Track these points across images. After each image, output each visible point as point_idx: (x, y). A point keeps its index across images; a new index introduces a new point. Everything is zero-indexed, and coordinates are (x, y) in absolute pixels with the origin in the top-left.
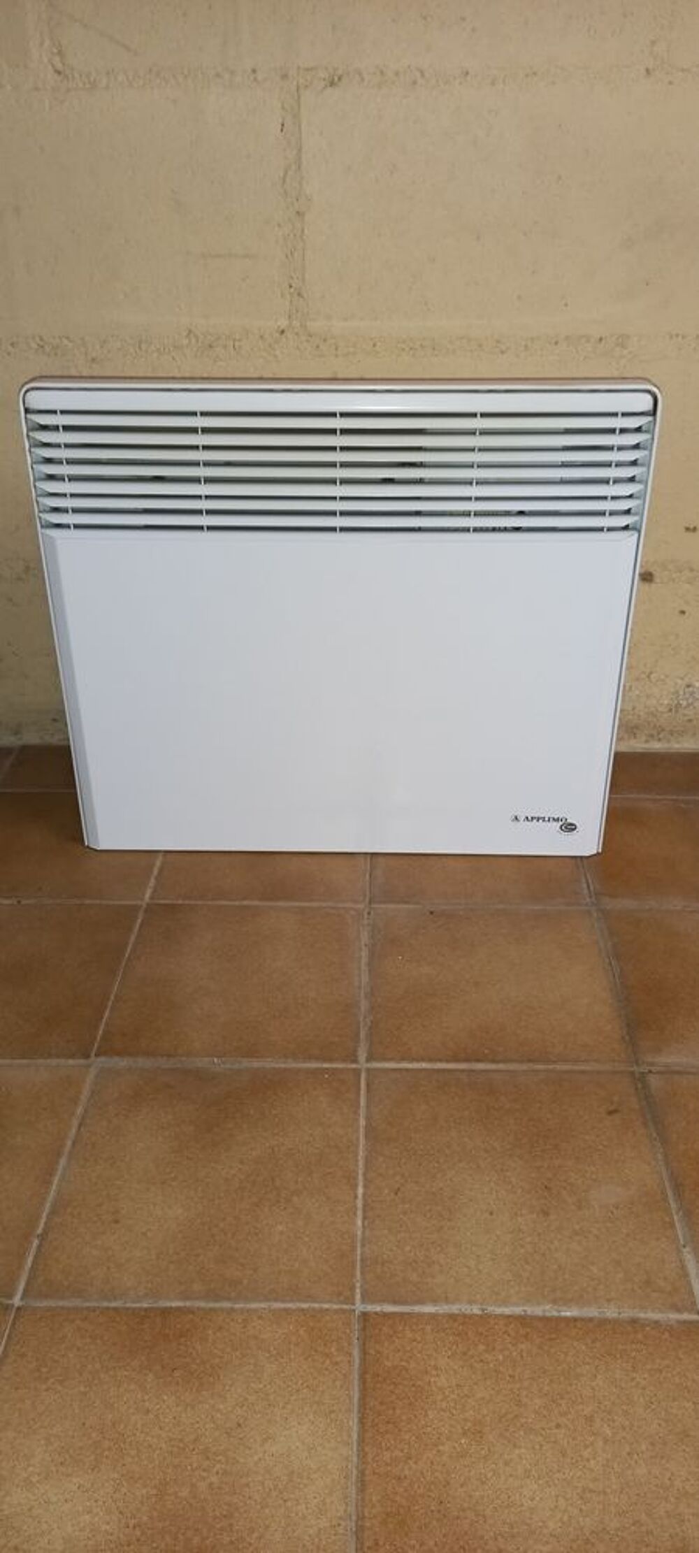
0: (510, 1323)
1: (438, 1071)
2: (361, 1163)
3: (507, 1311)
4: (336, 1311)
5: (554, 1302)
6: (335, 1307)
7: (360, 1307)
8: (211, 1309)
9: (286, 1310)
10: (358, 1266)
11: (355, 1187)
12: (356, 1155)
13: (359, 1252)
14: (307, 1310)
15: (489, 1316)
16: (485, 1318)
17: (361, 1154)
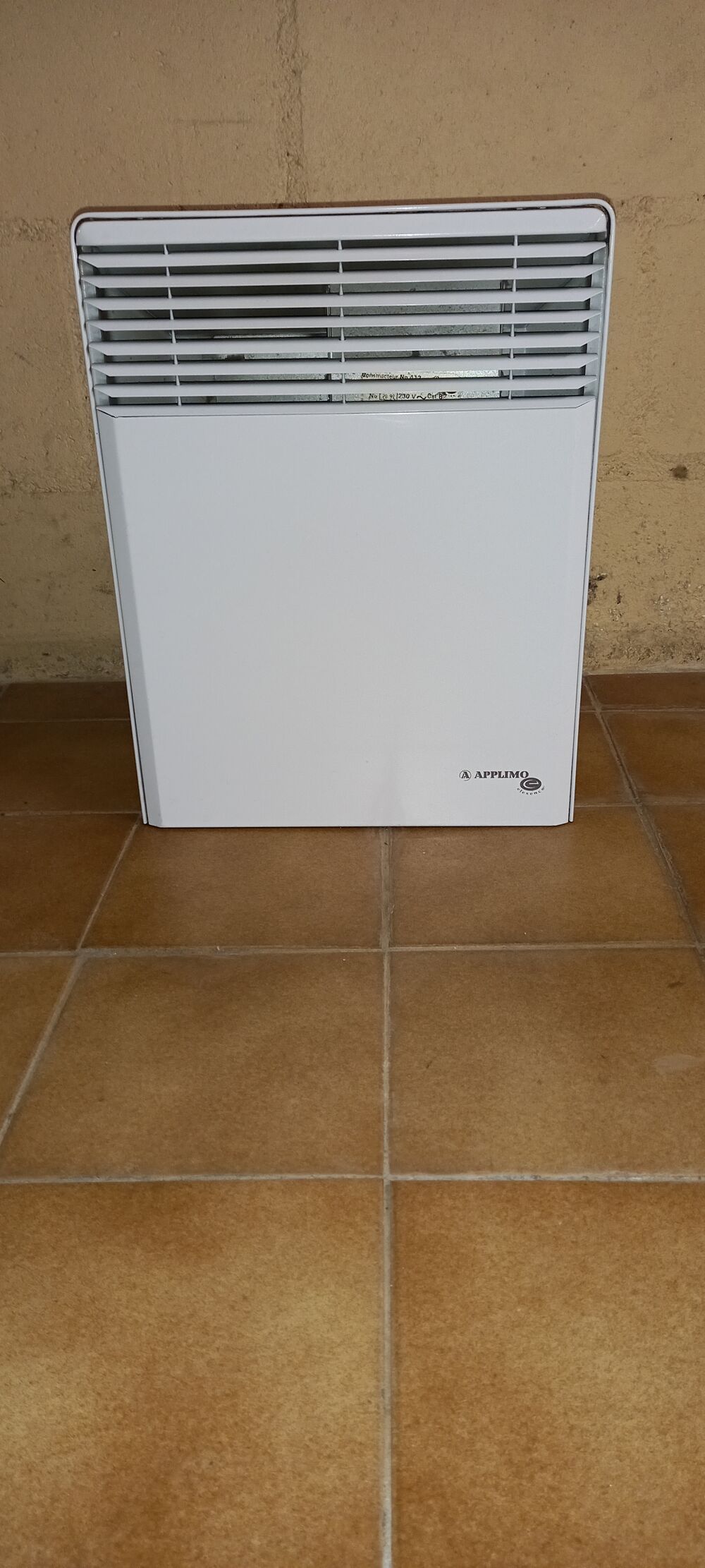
0: (569, 1189)
1: (472, 952)
2: (386, 1039)
3: (565, 1177)
4: (361, 1181)
5: (621, 1167)
6: (359, 1177)
7: (388, 1176)
8: (212, 1182)
9: (301, 1180)
10: (386, 1137)
11: (380, 1061)
12: (380, 1031)
13: (386, 1124)
14: (327, 1180)
15: (544, 1182)
16: (538, 1184)
17: (386, 1029)
